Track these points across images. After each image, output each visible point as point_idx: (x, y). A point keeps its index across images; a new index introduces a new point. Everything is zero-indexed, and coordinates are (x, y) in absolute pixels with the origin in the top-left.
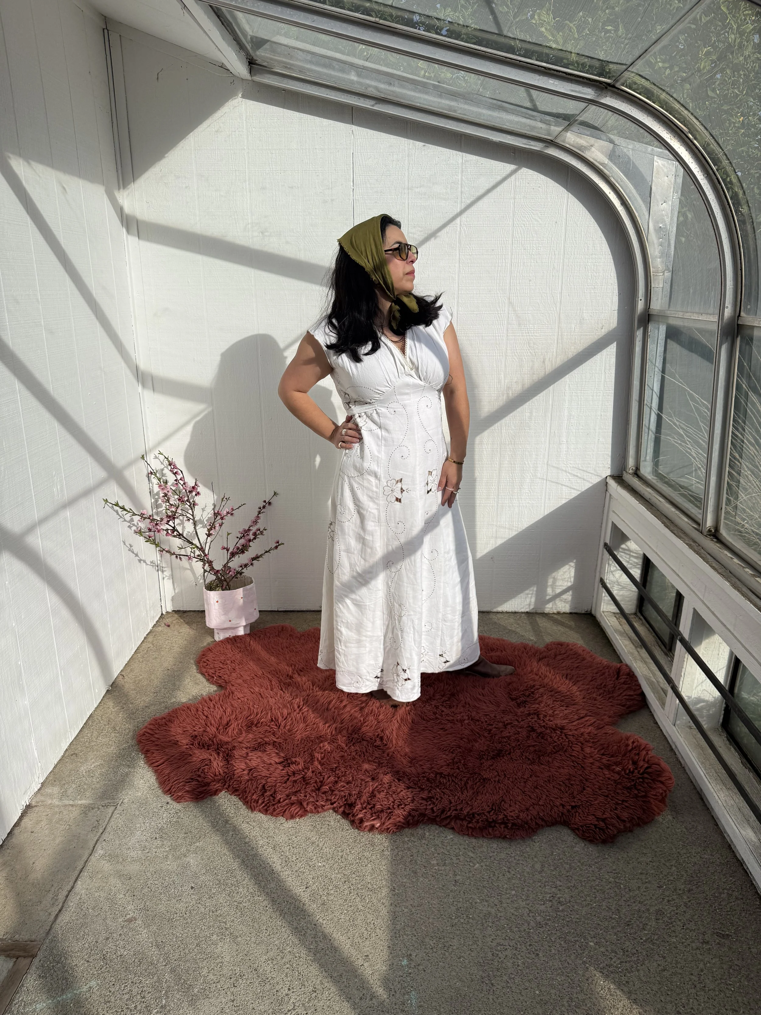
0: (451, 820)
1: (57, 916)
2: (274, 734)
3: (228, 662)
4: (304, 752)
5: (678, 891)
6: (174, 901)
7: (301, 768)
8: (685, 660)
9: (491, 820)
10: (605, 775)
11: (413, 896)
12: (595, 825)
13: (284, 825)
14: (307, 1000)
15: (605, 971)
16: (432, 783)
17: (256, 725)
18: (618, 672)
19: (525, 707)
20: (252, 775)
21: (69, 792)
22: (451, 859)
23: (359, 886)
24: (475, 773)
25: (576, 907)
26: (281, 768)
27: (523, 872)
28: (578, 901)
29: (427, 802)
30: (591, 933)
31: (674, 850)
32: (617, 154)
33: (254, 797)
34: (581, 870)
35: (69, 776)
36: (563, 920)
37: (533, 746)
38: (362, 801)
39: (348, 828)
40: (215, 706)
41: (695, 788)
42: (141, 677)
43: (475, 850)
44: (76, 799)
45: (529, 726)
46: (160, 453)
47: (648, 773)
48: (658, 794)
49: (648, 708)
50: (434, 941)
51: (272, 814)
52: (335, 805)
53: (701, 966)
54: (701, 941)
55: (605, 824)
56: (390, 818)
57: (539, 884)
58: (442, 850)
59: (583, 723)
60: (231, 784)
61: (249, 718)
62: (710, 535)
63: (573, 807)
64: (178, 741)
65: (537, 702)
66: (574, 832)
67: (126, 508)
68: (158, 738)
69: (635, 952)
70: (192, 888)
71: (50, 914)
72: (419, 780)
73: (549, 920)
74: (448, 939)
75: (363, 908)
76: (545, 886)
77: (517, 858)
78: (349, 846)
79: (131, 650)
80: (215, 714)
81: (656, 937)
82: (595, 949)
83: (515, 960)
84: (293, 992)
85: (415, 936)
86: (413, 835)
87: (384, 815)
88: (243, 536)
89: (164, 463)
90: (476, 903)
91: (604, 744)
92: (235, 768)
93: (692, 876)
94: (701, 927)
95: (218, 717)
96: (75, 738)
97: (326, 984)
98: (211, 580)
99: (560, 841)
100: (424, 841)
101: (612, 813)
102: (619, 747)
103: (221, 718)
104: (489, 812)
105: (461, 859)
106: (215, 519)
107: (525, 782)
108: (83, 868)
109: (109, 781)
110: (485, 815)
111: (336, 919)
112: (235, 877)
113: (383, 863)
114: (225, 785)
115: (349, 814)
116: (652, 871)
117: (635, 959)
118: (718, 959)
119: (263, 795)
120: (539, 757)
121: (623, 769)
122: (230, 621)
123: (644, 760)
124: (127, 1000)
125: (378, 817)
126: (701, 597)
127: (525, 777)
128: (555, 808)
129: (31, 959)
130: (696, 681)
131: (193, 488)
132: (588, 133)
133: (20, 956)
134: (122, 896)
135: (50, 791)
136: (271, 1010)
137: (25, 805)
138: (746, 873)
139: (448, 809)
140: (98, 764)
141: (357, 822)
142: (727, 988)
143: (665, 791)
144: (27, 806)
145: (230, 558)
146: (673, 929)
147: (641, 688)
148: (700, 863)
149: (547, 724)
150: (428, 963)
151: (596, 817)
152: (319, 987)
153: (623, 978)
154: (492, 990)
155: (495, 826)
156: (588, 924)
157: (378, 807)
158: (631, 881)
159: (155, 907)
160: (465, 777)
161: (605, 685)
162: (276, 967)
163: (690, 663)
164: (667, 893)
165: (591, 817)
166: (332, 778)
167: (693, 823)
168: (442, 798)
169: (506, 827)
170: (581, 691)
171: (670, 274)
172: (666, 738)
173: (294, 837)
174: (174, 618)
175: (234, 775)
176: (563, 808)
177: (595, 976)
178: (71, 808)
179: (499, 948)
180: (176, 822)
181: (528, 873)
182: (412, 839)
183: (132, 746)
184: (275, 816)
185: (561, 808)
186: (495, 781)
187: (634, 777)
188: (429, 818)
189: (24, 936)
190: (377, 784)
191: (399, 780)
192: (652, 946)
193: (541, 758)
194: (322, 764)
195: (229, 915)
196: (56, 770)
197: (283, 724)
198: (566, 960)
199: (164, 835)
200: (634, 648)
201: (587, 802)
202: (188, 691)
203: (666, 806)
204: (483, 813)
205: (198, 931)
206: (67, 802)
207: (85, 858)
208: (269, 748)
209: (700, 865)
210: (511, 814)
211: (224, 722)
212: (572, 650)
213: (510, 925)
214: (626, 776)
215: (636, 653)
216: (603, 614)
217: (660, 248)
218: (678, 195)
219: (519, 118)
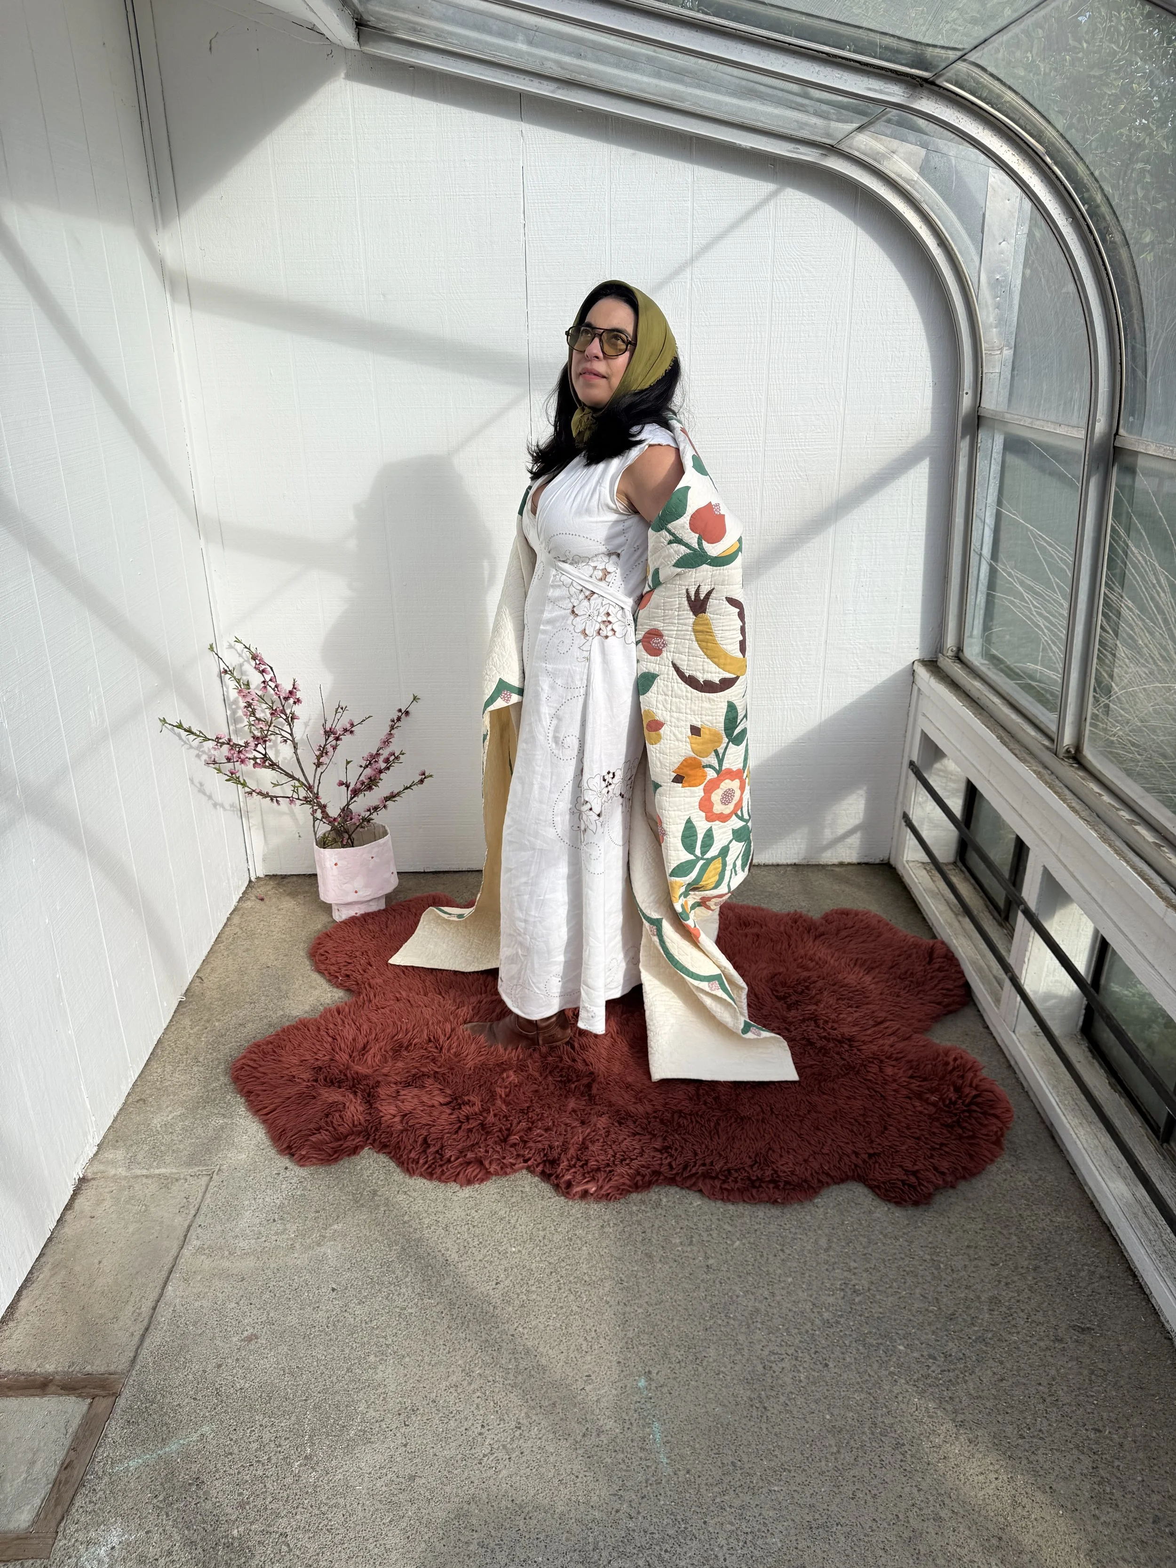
0: (698, 1179)
1: (143, 1337)
2: (434, 1060)
3: (357, 954)
4: (480, 1087)
5: (1020, 1270)
6: (309, 1309)
7: (477, 1110)
8: (1031, 939)
9: (754, 1178)
10: (914, 1107)
11: (648, 1290)
12: (903, 1181)
13: (457, 1194)
14: (509, 1440)
15: (920, 1384)
16: (667, 1126)
17: (406, 1049)
18: (931, 952)
19: (798, 1009)
20: (407, 1123)
21: (140, 1157)
22: (700, 1235)
23: (571, 1279)
24: (729, 1110)
25: (878, 1297)
26: (449, 1111)
27: (803, 1251)
28: (880, 1289)
29: (662, 1154)
30: (900, 1332)
31: (1014, 1212)
32: (932, 164)
33: (412, 1155)
34: (884, 1244)
35: (137, 1133)
36: (861, 1315)
37: (811, 1066)
38: (569, 1156)
39: (550, 1195)
40: (343, 1022)
41: (1043, 1122)
42: (228, 980)
43: (732, 1220)
44: (151, 1166)
45: (804, 1038)
46: (238, 641)
47: (977, 1104)
48: (991, 1134)
49: (975, 1005)
50: (682, 1352)
51: (439, 1179)
52: (530, 1163)
53: (1053, 1372)
54: (1053, 1338)
55: (918, 1178)
56: (610, 1179)
57: (826, 1267)
58: (686, 1223)
59: (880, 1032)
60: (377, 1137)
61: (396, 1038)
62: (1068, 758)
63: (871, 1156)
64: (294, 1077)
65: (814, 1001)
66: (874, 1191)
67: (194, 730)
68: (264, 1073)
69: (961, 1356)
70: (333, 1290)
71: (133, 1335)
72: (649, 1122)
73: (841, 1316)
74: (701, 1349)
75: (578, 1310)
76: (834, 1269)
77: (793, 1230)
78: (554, 1221)
79: (210, 939)
80: (345, 1033)
81: (990, 1335)
82: (907, 1354)
83: (795, 1374)
84: (488, 1430)
85: (654, 1346)
86: (643, 1202)
87: (601, 1176)
88: (370, 763)
89: (244, 655)
90: (738, 1297)
91: (912, 1061)
92: (381, 1114)
93: (1039, 1248)
94: (1052, 1319)
95: (351, 1038)
96: (139, 1076)
97: (534, 1418)
98: (324, 831)
99: (853, 1204)
100: (660, 1211)
101: (926, 1163)
102: (935, 1065)
103: (354, 1040)
104: (751, 1166)
105: (715, 1235)
106: (326, 740)
107: (801, 1121)
108: (173, 1267)
109: (197, 1138)
110: (746, 1171)
111: (541, 1327)
112: (394, 1273)
113: (604, 1245)
114: (368, 1139)
115: (550, 1175)
116: (984, 1243)
117: (962, 1366)
118: (1074, 1363)
119: (425, 1151)
120: (820, 1083)
121: (942, 1099)
122: (356, 892)
123: (971, 1085)
124: (256, 1451)
125: (593, 1179)
126: (1055, 851)
127: (801, 1113)
128: (845, 1158)
129: (114, 1398)
130: (1045, 969)
131: (291, 692)
132: (888, 132)
133: (97, 1396)
134: (233, 1305)
135: (111, 1156)
136: (460, 1456)
137: (77, 1178)
138: (1115, 1241)
139: (692, 1164)
140: (178, 1113)
141: (563, 1186)
142: (1087, 1401)
143: (1001, 1129)
144: (80, 1179)
145: (352, 798)
146: (1013, 1322)
147: (964, 976)
148: (1050, 1229)
149: (829, 1034)
150: (674, 1382)
151: (903, 1169)
152: (525, 1421)
153: (945, 1393)
154: (765, 1417)
155: (760, 1186)
156: (895, 1320)
157: (592, 1163)
158: (956, 1258)
159: (282, 1318)
160: (714, 1116)
161: (912, 973)
162: (462, 1396)
163: (1037, 944)
164: (1005, 1273)
165: (897, 1170)
166: (524, 1124)
167: (1040, 1173)
168: (682, 1147)
169: (777, 1187)
170: (877, 983)
171: (1011, 352)
172: (1001, 1050)
173: (473, 1211)
174: (269, 888)
175: (380, 1123)
176: (857, 1157)
177: (907, 1391)
178: (145, 1180)
179: (772, 1358)
180: (301, 1195)
181: (810, 1251)
182: (643, 1208)
183: (226, 1085)
184: (444, 1182)
185: (853, 1157)
186: (758, 1121)
187: (957, 1109)
188: (666, 1177)
189: (97, 1366)
190: (589, 1130)
191: (620, 1124)
192: (985, 1348)
193: (822, 1084)
194: (507, 1104)
195: (389, 1326)
196: (117, 1125)
197: (446, 1045)
198: (866, 1371)
199: (285, 1216)
200: (953, 916)
201: (890, 1147)
202: (300, 998)
203: (1002, 1149)
204: (744, 1168)
205: (347, 1351)
206: (139, 1172)
207: (174, 1252)
208: (429, 1082)
209: (1050, 1232)
210: (782, 1168)
211: (360, 1046)
212: (862, 921)
213: (787, 1325)
214: (946, 1109)
215: (956, 924)
216: (907, 865)
217: (997, 311)
218: (1025, 228)
219: (780, 110)
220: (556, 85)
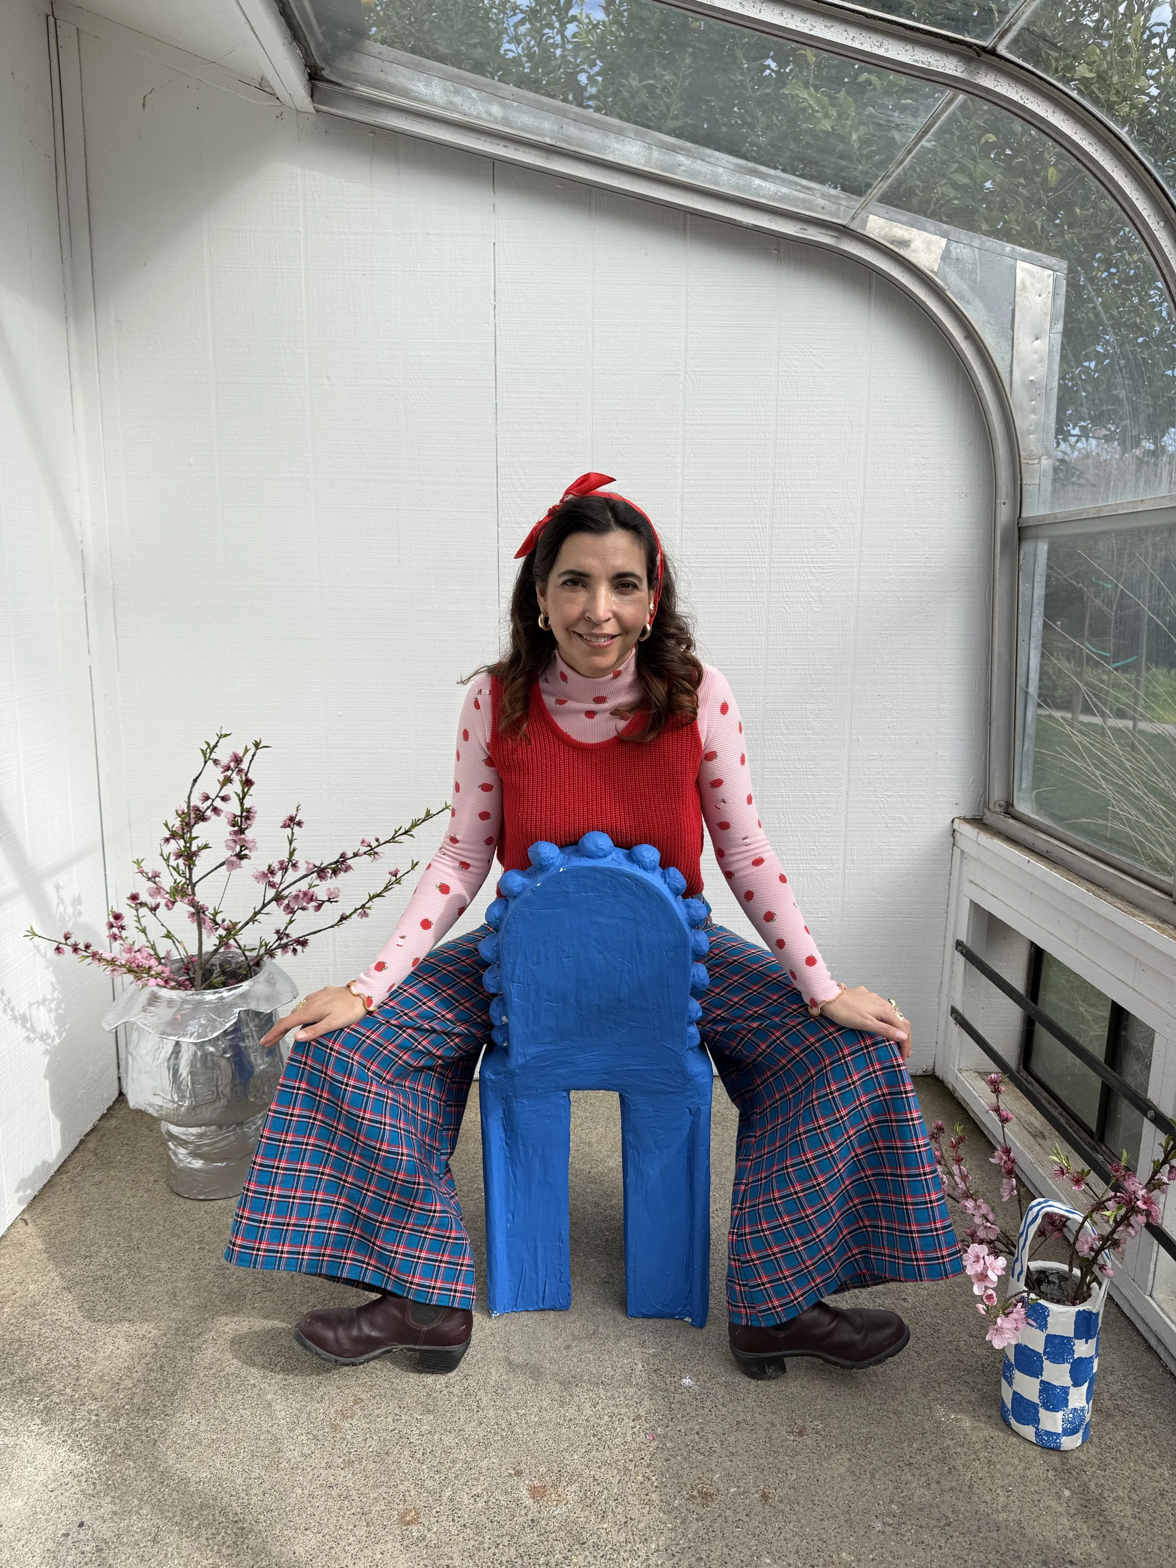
32: (954, 255)
42: (61, 1224)
132: (904, 219)
171: (1051, 461)
200: (1031, 1138)
215: (1038, 1148)
216: (959, 1075)
217: (1033, 416)
218: (1060, 327)
219: (785, 190)
220: (534, 152)
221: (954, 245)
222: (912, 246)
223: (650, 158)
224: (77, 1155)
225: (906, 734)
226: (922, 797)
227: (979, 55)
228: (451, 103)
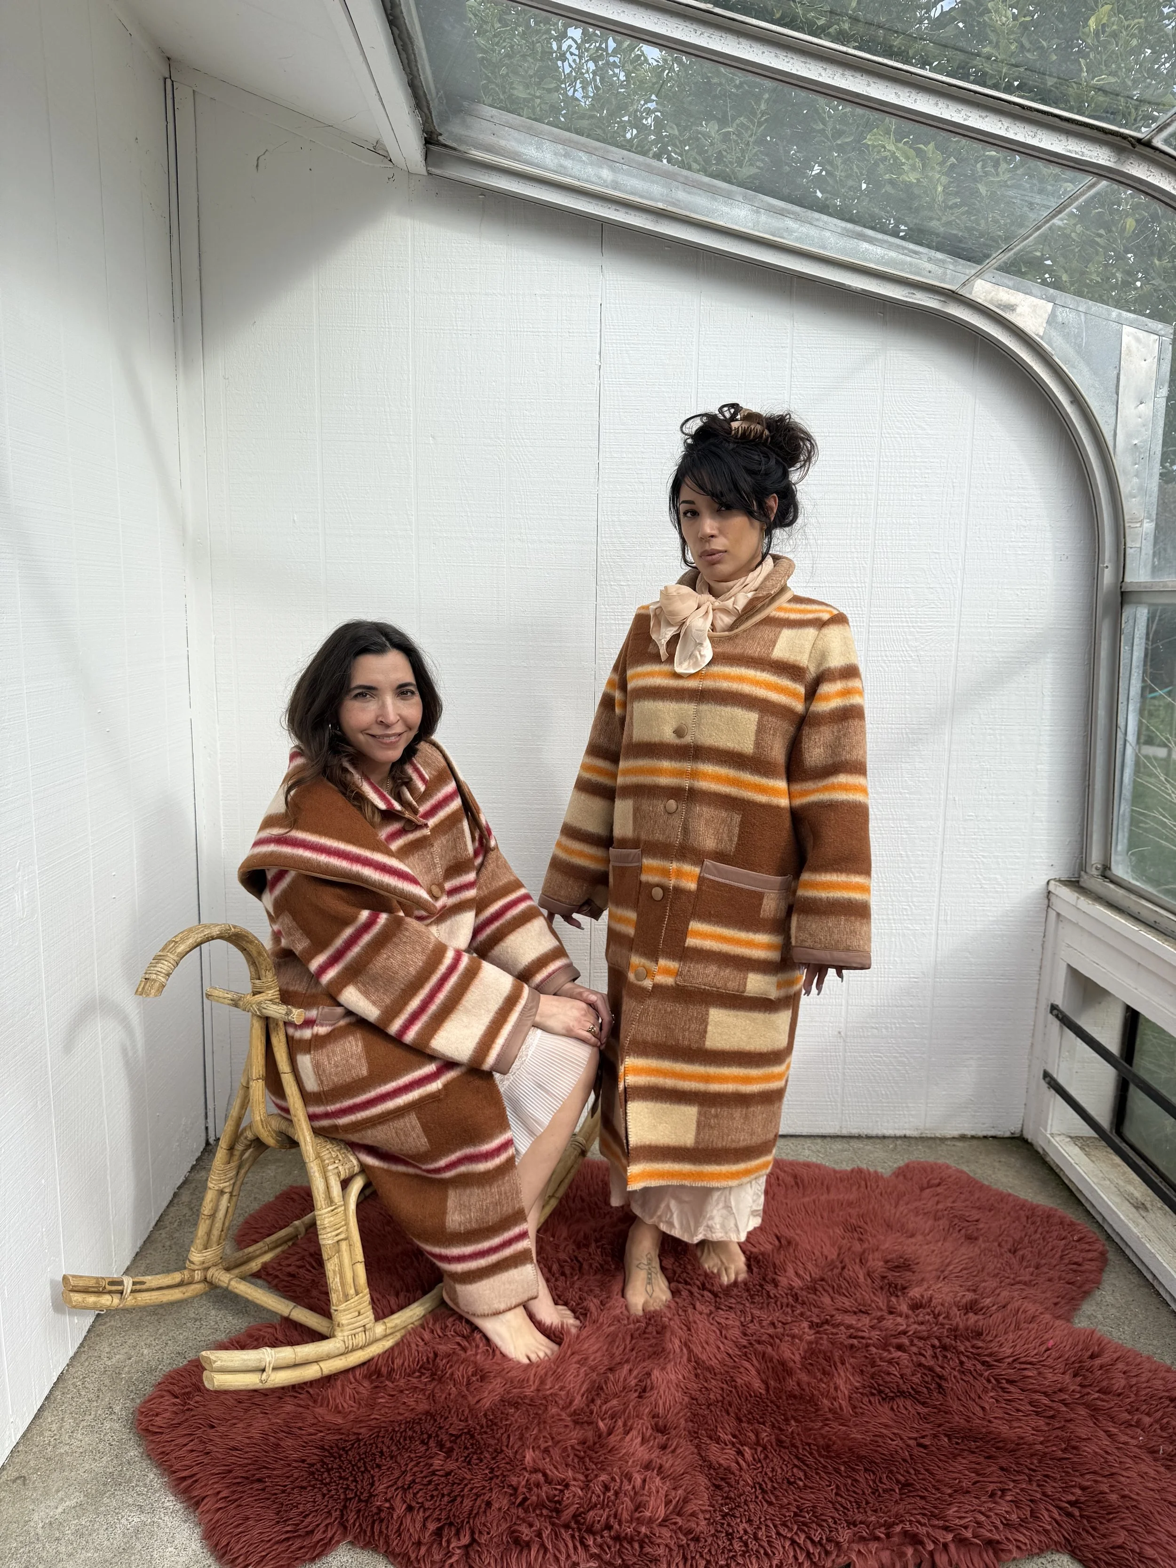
32: (1060, 319)
79: (149, 1223)
109: (97, 1550)
132: (1011, 284)
171: (1153, 525)
216: (1052, 1139)
217: (1135, 480)
218: (1164, 392)
219: (893, 254)
220: (644, 216)
221: (1061, 309)
222: (1019, 310)
223: (758, 222)
224: (172, 1209)
225: (1003, 794)
226: (1018, 858)
227: (1133, 146)
228: (561, 166)
